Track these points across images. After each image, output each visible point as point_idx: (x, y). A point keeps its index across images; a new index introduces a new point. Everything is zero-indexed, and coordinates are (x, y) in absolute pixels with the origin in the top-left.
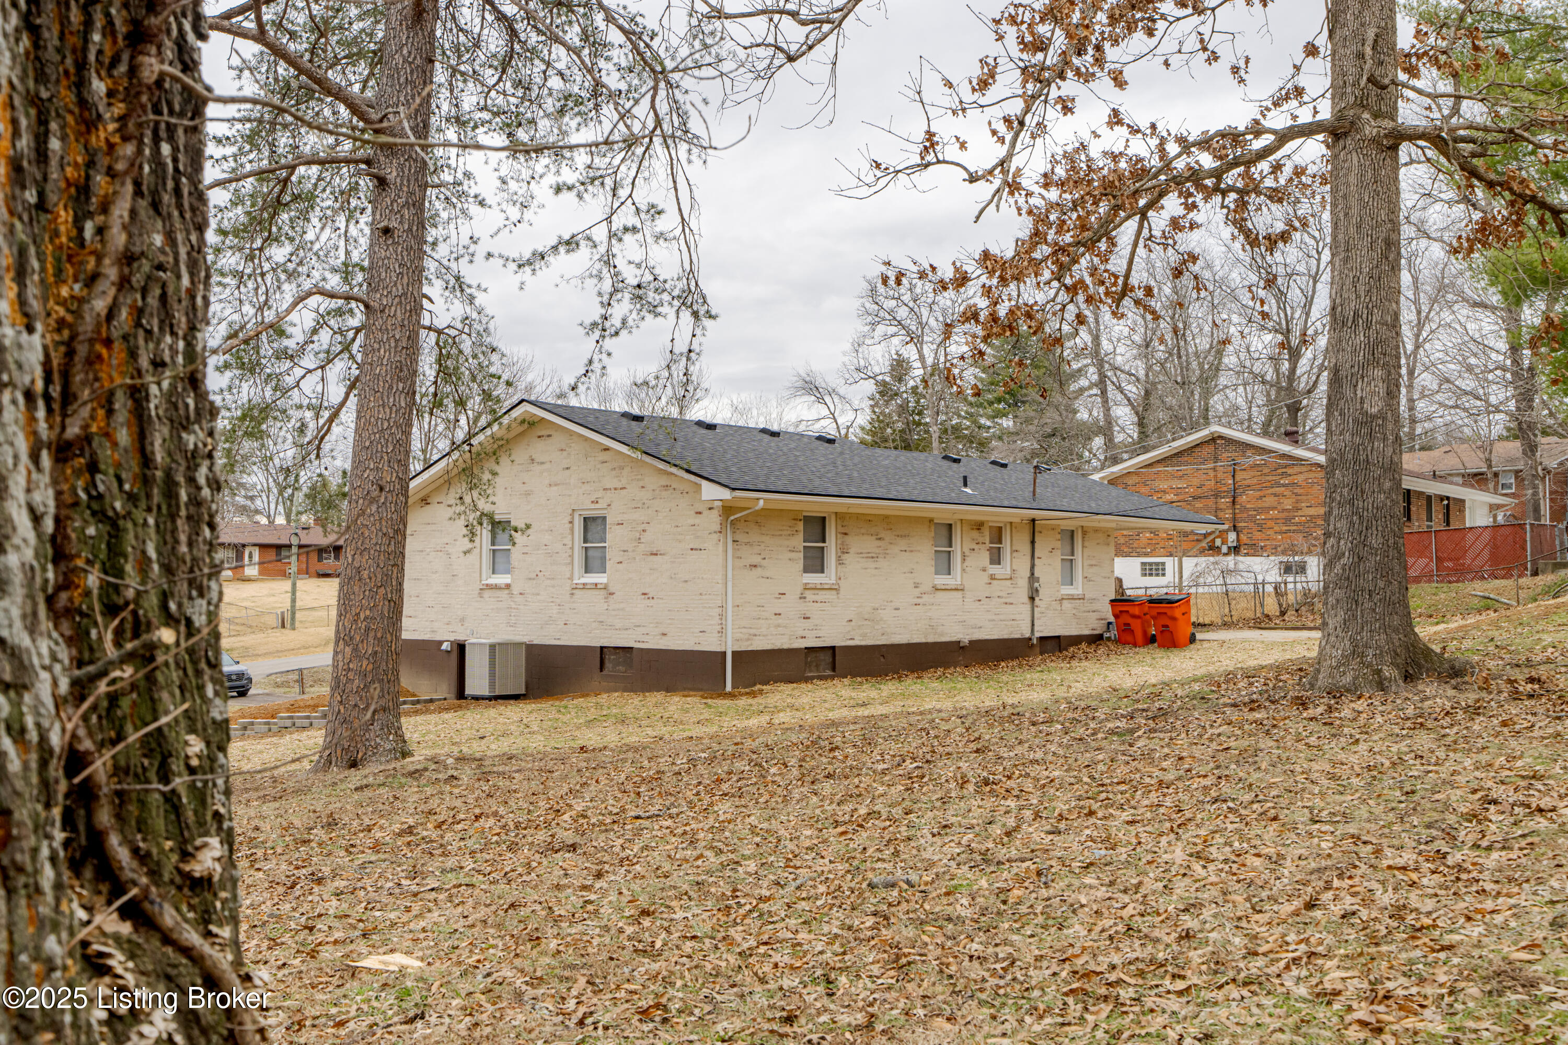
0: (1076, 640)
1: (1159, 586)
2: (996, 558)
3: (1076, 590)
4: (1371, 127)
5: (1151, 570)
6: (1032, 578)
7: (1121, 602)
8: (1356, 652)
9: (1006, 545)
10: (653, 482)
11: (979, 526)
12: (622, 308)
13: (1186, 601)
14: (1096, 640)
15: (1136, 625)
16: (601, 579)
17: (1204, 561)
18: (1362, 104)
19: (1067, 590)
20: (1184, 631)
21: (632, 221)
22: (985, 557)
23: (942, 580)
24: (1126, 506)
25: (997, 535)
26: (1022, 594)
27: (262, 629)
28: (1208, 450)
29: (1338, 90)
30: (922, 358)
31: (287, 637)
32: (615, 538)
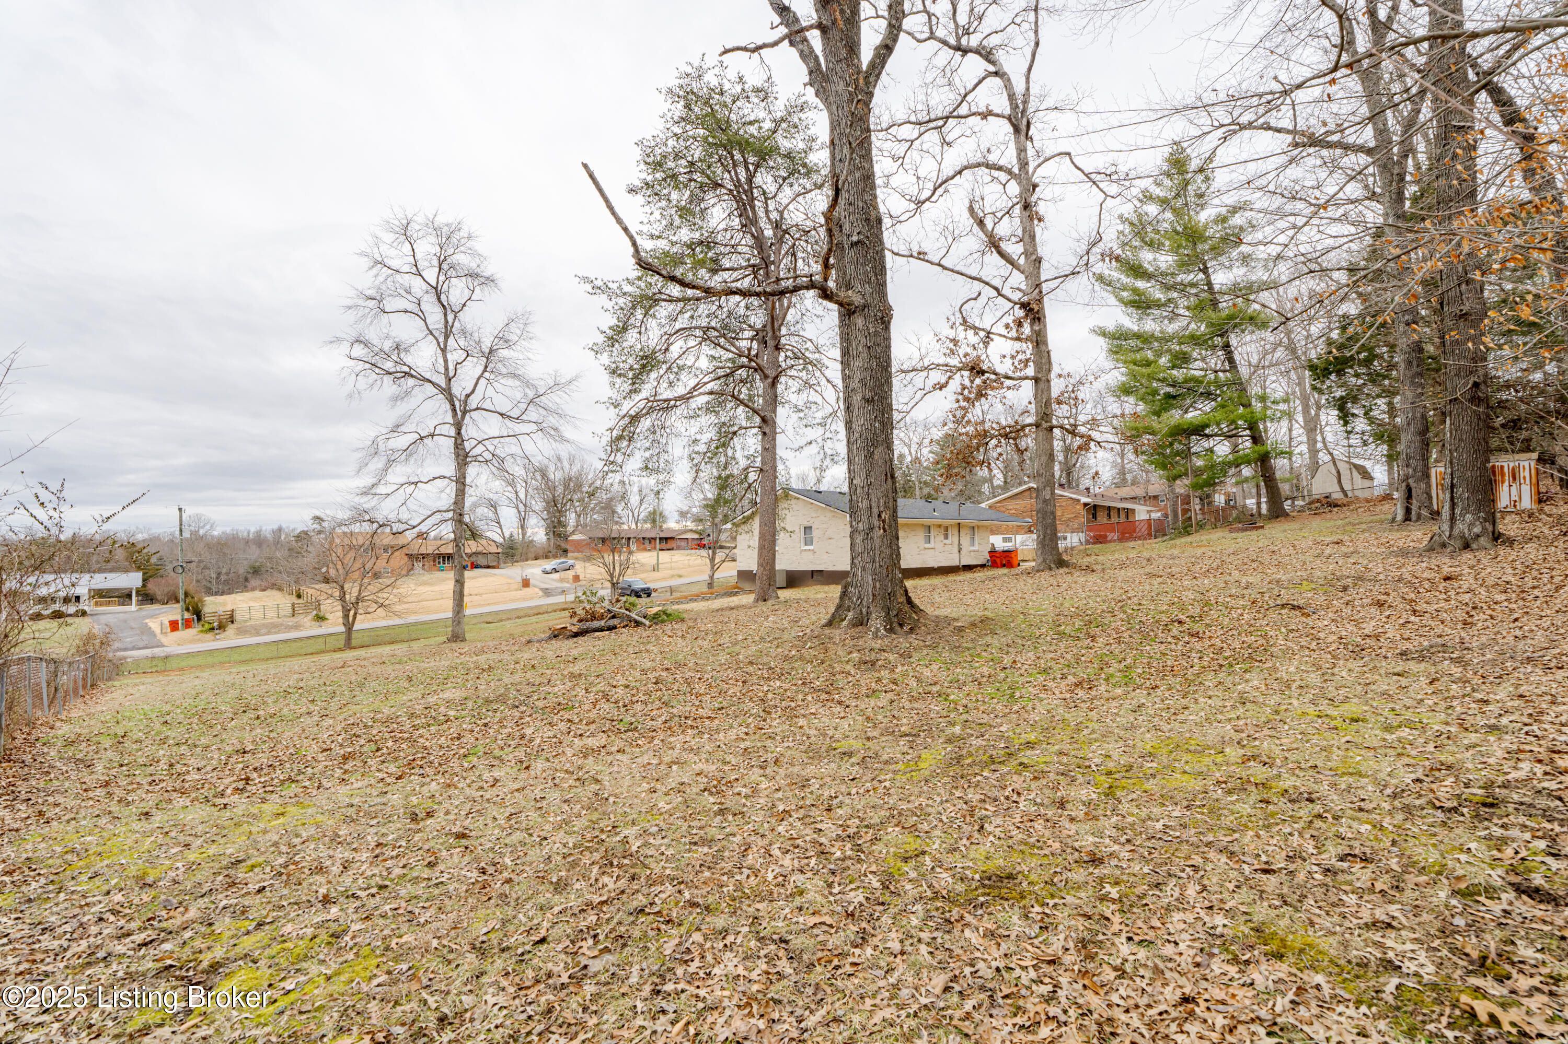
0: (976, 566)
1: (1008, 546)
2: (946, 537)
3: (976, 548)
4: (1045, 425)
5: (1006, 540)
6: (959, 544)
7: (993, 553)
8: (1044, 561)
9: (950, 533)
10: (829, 515)
11: (940, 526)
12: (827, 462)
13: (1016, 551)
14: (983, 566)
15: (998, 560)
16: (811, 547)
17: (1025, 536)
18: (1042, 419)
19: (972, 548)
20: (1015, 563)
21: (830, 436)
22: (942, 537)
23: (927, 545)
24: (994, 517)
25: (946, 529)
26: (956, 550)
27: (647, 571)
28: (1027, 493)
29: (1037, 413)
30: (910, 453)
31: (656, 575)
32: (815, 533)
